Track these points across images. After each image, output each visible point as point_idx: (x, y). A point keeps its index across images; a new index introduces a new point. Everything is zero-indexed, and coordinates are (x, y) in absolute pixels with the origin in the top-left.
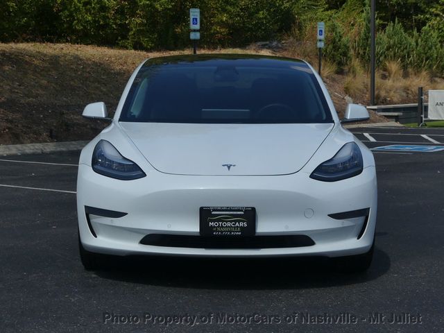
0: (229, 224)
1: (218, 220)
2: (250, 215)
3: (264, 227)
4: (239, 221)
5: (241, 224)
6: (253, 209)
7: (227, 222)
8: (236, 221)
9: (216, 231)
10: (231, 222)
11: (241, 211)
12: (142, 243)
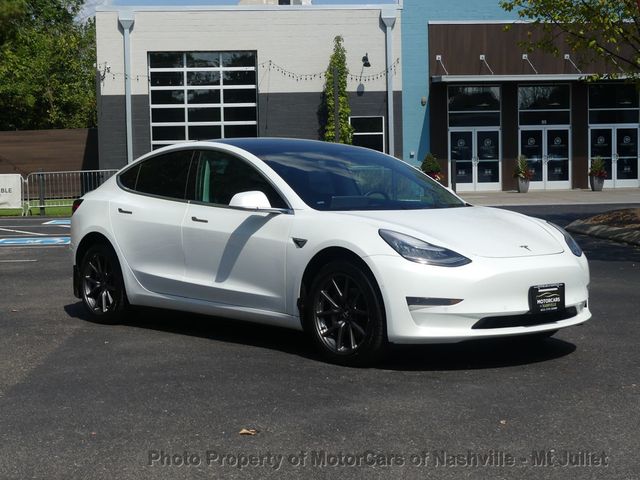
0: (550, 300)
1: (543, 298)
2: (561, 290)
3: (570, 300)
4: (555, 297)
5: (557, 300)
6: (563, 285)
7: (548, 298)
9: (542, 308)
10: (551, 298)
11: (556, 287)
12: (474, 327)
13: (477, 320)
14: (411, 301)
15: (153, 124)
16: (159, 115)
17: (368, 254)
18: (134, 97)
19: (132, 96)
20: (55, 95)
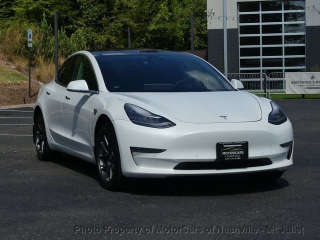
0: (234, 153)
1: (228, 151)
2: (245, 146)
3: (253, 153)
4: (239, 151)
5: (240, 152)
6: (247, 143)
7: (232, 151)
8: (237, 151)
9: (226, 158)
10: (235, 151)
11: (240, 144)
12: (175, 168)
13: (176, 164)
14: (134, 150)
15: (240, 47)
16: (245, 41)
17: (114, 119)
18: (229, 30)
19: (227, 30)
20: (198, 30)
